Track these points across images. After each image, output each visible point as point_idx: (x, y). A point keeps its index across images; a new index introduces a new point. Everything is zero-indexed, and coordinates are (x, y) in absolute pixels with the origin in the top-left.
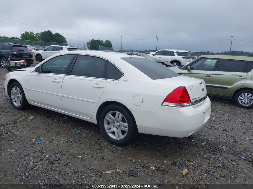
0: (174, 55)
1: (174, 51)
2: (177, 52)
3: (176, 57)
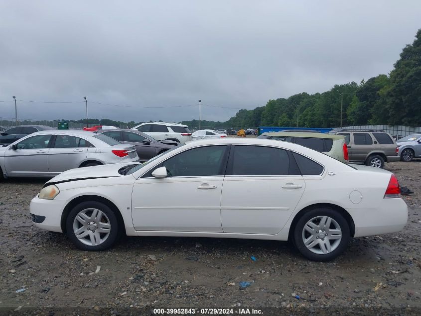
0: (168, 131)
1: (167, 124)
2: (172, 127)
3: (172, 134)
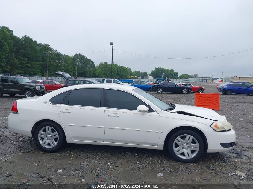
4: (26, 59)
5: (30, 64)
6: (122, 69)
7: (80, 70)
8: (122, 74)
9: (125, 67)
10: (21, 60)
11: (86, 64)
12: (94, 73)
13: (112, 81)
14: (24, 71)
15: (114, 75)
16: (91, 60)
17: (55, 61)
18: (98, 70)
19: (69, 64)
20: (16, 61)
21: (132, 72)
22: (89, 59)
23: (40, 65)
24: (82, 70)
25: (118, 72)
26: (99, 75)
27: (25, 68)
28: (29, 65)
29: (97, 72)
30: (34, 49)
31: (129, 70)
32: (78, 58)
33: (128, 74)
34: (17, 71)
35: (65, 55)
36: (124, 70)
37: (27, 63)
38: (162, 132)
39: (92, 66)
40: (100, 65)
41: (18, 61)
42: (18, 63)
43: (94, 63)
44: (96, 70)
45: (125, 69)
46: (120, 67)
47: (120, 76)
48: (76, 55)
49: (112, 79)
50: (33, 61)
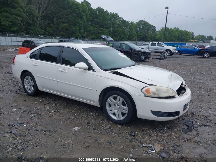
4: (98, 26)
5: (102, 30)
6: (184, 34)
7: (142, 35)
8: (183, 38)
9: (187, 31)
10: (95, 28)
11: (148, 30)
12: (154, 38)
13: (156, 44)
14: (96, 36)
15: (174, 39)
16: (152, 25)
17: (121, 28)
18: (159, 34)
19: (133, 29)
20: (91, 28)
21: (194, 36)
22: (151, 25)
23: (108, 31)
24: (143, 35)
25: (179, 36)
26: (159, 39)
27: (97, 34)
28: (100, 31)
29: (157, 37)
30: (105, 17)
31: (192, 33)
32: (141, 24)
33: (189, 38)
34: (92, 36)
35: (130, 22)
36: (185, 34)
37: (99, 30)
38: (96, 91)
39: (153, 31)
40: (161, 30)
41: (92, 29)
42: (92, 30)
43: (155, 28)
44: (156, 35)
45: (187, 33)
46: (181, 31)
47: (181, 40)
48: (140, 21)
49: (157, 43)
50: (104, 28)
